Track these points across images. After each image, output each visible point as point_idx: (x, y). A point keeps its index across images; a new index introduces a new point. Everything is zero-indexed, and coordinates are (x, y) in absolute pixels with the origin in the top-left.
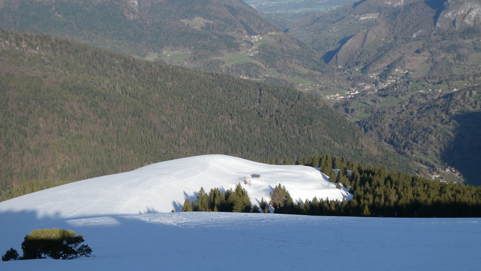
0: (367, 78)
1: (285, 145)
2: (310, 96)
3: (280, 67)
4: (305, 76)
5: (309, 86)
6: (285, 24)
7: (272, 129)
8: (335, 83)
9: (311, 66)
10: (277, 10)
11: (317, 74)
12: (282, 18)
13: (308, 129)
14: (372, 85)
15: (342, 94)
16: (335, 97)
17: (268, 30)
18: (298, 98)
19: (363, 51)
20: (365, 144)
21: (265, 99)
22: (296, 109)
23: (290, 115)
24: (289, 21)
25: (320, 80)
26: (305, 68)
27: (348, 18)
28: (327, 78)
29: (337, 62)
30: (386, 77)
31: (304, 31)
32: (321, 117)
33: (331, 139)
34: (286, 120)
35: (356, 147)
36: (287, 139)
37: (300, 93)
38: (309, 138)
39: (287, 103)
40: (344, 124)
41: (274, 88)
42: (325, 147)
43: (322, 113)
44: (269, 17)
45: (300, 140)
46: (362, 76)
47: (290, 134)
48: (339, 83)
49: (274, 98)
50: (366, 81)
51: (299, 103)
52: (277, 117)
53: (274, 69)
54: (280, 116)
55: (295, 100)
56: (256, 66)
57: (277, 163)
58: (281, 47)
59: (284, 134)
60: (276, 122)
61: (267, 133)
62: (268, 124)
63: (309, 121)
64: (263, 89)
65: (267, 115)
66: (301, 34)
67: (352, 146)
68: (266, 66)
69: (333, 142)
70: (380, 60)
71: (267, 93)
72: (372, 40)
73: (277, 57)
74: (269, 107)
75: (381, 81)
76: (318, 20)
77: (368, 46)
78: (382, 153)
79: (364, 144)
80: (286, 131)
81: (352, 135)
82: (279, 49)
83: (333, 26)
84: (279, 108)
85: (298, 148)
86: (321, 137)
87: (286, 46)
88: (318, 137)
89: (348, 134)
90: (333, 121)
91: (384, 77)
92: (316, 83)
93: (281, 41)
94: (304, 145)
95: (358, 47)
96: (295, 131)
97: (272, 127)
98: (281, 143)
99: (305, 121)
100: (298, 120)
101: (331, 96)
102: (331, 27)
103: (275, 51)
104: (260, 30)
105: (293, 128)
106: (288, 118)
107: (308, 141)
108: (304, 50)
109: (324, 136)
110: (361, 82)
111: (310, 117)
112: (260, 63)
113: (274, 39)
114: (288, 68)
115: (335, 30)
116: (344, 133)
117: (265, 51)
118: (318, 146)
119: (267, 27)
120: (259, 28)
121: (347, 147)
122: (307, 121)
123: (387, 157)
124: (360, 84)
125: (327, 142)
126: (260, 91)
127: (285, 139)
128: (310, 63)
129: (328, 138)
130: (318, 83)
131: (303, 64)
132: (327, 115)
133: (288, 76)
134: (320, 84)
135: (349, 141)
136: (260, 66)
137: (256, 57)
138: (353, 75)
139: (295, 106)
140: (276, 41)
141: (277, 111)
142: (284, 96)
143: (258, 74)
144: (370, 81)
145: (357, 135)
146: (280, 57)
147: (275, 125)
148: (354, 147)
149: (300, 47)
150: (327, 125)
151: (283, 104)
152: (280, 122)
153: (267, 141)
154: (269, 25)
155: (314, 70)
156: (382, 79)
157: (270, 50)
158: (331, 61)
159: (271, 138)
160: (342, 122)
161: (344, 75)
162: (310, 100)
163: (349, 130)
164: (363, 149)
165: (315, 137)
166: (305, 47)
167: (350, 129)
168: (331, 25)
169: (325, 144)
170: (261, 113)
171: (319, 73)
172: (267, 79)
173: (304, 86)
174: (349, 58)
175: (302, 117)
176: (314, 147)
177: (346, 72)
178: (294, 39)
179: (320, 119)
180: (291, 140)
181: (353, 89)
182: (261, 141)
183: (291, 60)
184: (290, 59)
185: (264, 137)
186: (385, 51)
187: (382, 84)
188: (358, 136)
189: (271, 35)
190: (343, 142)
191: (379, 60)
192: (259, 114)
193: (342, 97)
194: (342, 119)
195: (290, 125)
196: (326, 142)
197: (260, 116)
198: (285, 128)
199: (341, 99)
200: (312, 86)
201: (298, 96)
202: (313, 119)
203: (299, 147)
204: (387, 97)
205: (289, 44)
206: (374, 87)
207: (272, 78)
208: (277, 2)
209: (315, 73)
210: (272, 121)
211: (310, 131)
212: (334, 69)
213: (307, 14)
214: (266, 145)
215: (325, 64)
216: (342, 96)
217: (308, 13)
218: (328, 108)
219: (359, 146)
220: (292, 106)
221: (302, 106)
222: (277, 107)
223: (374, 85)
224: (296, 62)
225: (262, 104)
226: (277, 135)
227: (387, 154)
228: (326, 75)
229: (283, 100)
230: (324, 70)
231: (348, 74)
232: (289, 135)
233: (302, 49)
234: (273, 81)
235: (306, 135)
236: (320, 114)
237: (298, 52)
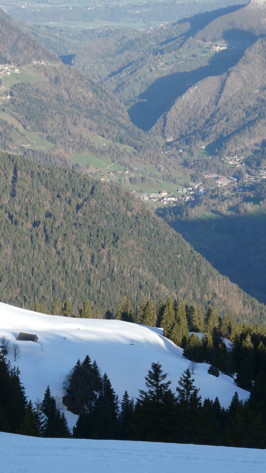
0: (222, 165)
1: (62, 284)
2: (115, 191)
3: (54, 131)
4: (101, 152)
5: (109, 173)
6: (64, 48)
7: (36, 251)
8: (159, 170)
9: (114, 133)
10: (48, 21)
11: (125, 150)
12: (60, 37)
13: (109, 254)
14: (231, 179)
15: (172, 194)
16: (158, 198)
17: (32, 56)
18: (92, 193)
19: (216, 112)
20: (220, 291)
21: (24, 190)
22: (87, 213)
23: (75, 224)
24: (73, 43)
25: (132, 162)
26: (103, 136)
27: (189, 46)
28: (145, 158)
29: (166, 130)
30: (259, 164)
31: (103, 65)
32: (135, 233)
33: (154, 277)
34: (65, 235)
35: (202, 296)
36: (66, 272)
37: (94, 183)
38: (111, 274)
39: (68, 200)
40: (180, 249)
41: (44, 169)
42: (142, 294)
43: (137, 225)
44: (34, 31)
45: (92, 276)
46: (212, 160)
47: (73, 262)
48: (167, 171)
49: (43, 189)
50: (219, 172)
51: (93, 202)
52: (48, 227)
53: (41, 133)
54: (54, 226)
55: (86, 195)
56: (5, 126)
57: (65, 312)
58: (57, 92)
59: (61, 263)
60: (44, 236)
61: (26, 257)
62: (30, 240)
63: (112, 239)
64: (20, 170)
65: (27, 221)
66: (96, 71)
67: (194, 294)
68: (24, 127)
69: (157, 283)
70: (250, 132)
71: (29, 177)
72: (236, 91)
73: (48, 111)
74: (31, 206)
75: (249, 173)
76: (130, 45)
77: (227, 102)
78: (251, 312)
79: (217, 291)
80: (65, 256)
81: (195, 272)
82: (52, 95)
83: (159, 60)
84: (52, 209)
85: (87, 291)
86: (135, 272)
87: (67, 90)
88: (127, 271)
89: (186, 270)
90: (158, 242)
91: (254, 165)
92: (123, 167)
93: (57, 80)
94: (100, 287)
95: (207, 103)
96: (83, 257)
97: (37, 246)
98: (53, 280)
99: (103, 238)
100: (90, 236)
101: (152, 196)
102: (155, 62)
103: (44, 99)
104: (15, 55)
105: (80, 251)
106: (69, 230)
107: (108, 279)
108: (102, 102)
109: (141, 271)
110: (211, 172)
111: (115, 232)
112: (13, 119)
113: (43, 75)
114: (70, 133)
115: (163, 67)
116: (179, 266)
117: (24, 98)
118: (128, 290)
119: (30, 50)
120: (14, 49)
121: (185, 296)
122: (107, 240)
123: (262, 320)
124: (207, 176)
125: (147, 283)
126: (15, 172)
127: (62, 272)
128: (113, 127)
129: (147, 275)
130: (127, 168)
131: (99, 128)
132: (147, 229)
133: (69, 150)
134: (131, 170)
135: (189, 285)
136: (12, 126)
137: (6, 108)
138: (196, 158)
139: (84, 208)
140: (47, 79)
141: (48, 215)
142: (63, 186)
143: (7, 142)
144: (228, 171)
145: (204, 273)
146: (54, 111)
147: (43, 244)
148: (198, 296)
149: (96, 95)
150: (147, 250)
151: (61, 201)
152: (53, 237)
153: (25, 274)
154: (34, 46)
155: (121, 141)
156: (252, 168)
157: (34, 96)
158: (153, 128)
159: (33, 269)
160: (176, 246)
161: (178, 156)
162: (114, 198)
163: (189, 261)
164: (216, 302)
165: (122, 272)
166: (105, 96)
167: (192, 261)
168: (156, 57)
169: (141, 287)
170: (16, 217)
171: (130, 149)
172: (25, 153)
173: (100, 172)
174: (188, 124)
175: (98, 231)
176: (119, 292)
177: (182, 151)
178: (83, 78)
179: (132, 236)
180: (74, 275)
181: (194, 184)
182: (12, 273)
183: (76, 119)
184: (75, 117)
185: (20, 265)
186: (259, 115)
187: (251, 178)
188: (207, 275)
189: (37, 67)
190: (176, 285)
191: (247, 131)
192: (11, 217)
193: (173, 199)
194: (176, 240)
195: (74, 244)
196: (145, 283)
197: (12, 223)
198: (63, 249)
199: (170, 202)
200: (114, 172)
201: (91, 188)
202: (120, 236)
203: (89, 290)
204: (261, 202)
205: (74, 86)
206: (234, 183)
207: (36, 152)
208: (50, 4)
209: (121, 149)
210: (37, 235)
211: (114, 258)
212: (158, 144)
213: (108, 33)
214: (24, 283)
215: (142, 133)
216: (173, 196)
217: (111, 31)
218: (148, 217)
219: (208, 294)
220: (78, 207)
221: (99, 209)
222: (48, 207)
223: (236, 180)
224: (85, 124)
225: (17, 198)
226: (46, 263)
227: (261, 314)
228: (143, 154)
229: (61, 195)
230: (139, 143)
231: (186, 155)
232: (70, 265)
233: (98, 99)
234: (39, 159)
235: (104, 266)
236: (133, 227)
237: (90, 104)
